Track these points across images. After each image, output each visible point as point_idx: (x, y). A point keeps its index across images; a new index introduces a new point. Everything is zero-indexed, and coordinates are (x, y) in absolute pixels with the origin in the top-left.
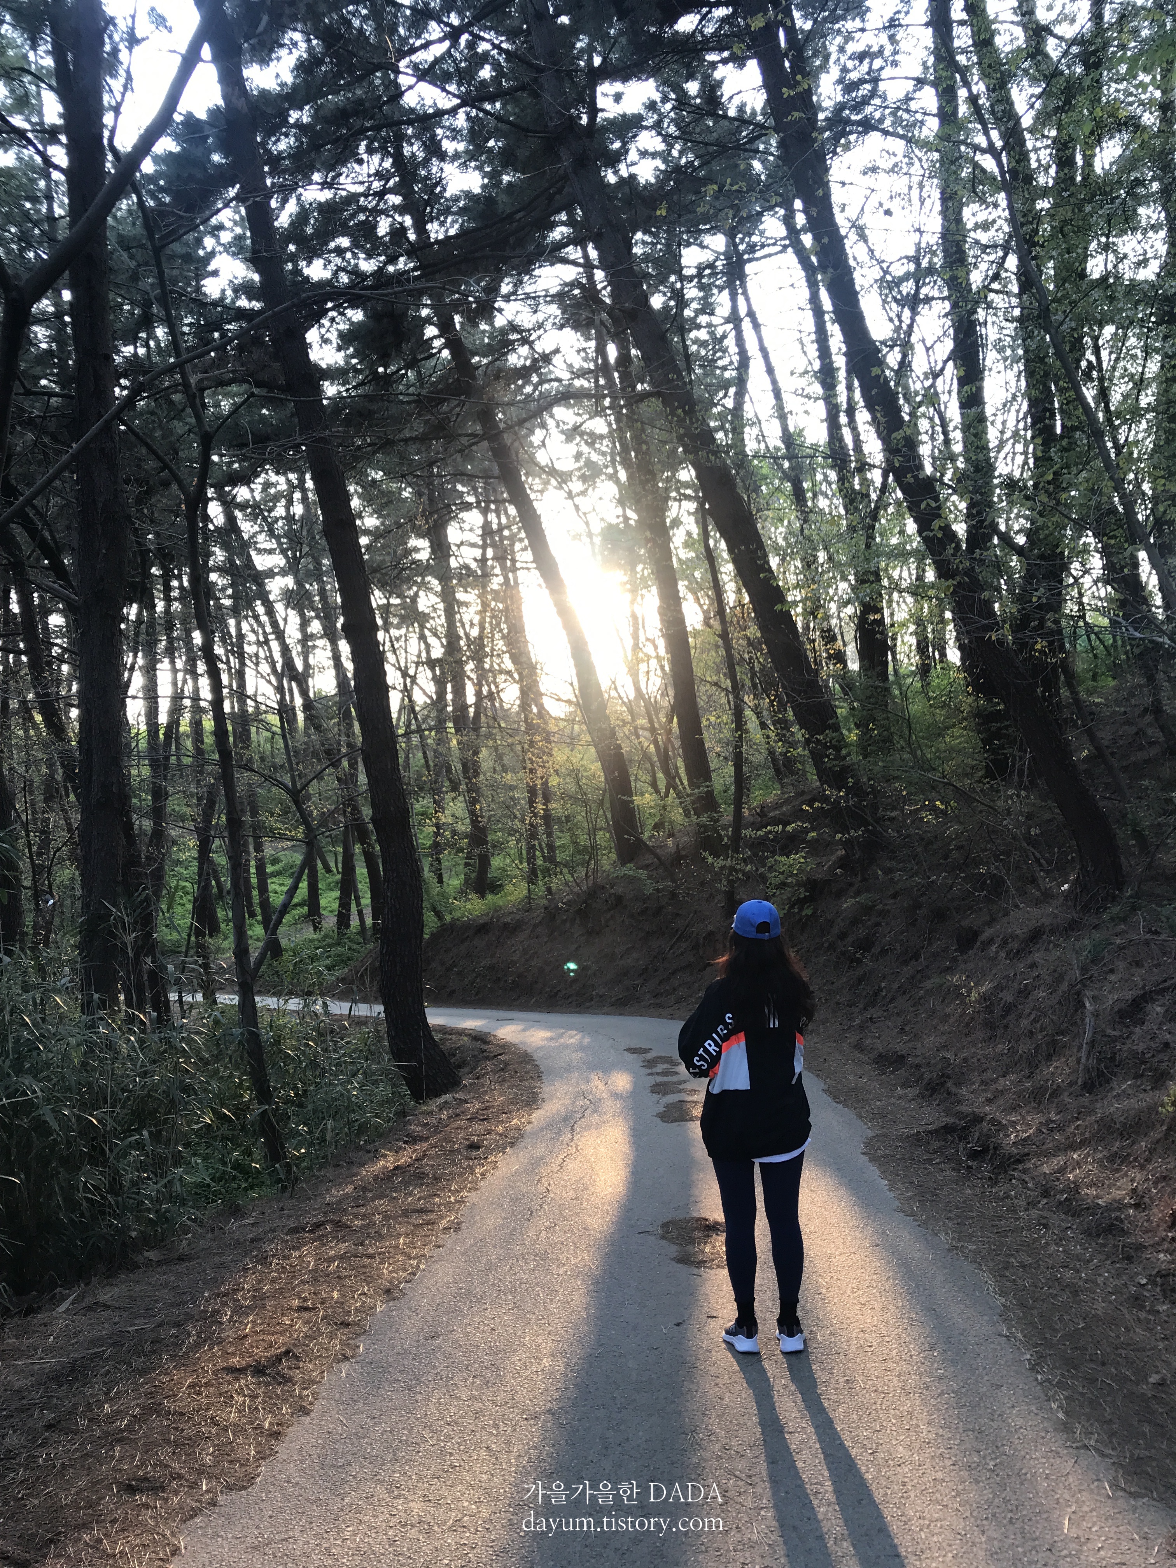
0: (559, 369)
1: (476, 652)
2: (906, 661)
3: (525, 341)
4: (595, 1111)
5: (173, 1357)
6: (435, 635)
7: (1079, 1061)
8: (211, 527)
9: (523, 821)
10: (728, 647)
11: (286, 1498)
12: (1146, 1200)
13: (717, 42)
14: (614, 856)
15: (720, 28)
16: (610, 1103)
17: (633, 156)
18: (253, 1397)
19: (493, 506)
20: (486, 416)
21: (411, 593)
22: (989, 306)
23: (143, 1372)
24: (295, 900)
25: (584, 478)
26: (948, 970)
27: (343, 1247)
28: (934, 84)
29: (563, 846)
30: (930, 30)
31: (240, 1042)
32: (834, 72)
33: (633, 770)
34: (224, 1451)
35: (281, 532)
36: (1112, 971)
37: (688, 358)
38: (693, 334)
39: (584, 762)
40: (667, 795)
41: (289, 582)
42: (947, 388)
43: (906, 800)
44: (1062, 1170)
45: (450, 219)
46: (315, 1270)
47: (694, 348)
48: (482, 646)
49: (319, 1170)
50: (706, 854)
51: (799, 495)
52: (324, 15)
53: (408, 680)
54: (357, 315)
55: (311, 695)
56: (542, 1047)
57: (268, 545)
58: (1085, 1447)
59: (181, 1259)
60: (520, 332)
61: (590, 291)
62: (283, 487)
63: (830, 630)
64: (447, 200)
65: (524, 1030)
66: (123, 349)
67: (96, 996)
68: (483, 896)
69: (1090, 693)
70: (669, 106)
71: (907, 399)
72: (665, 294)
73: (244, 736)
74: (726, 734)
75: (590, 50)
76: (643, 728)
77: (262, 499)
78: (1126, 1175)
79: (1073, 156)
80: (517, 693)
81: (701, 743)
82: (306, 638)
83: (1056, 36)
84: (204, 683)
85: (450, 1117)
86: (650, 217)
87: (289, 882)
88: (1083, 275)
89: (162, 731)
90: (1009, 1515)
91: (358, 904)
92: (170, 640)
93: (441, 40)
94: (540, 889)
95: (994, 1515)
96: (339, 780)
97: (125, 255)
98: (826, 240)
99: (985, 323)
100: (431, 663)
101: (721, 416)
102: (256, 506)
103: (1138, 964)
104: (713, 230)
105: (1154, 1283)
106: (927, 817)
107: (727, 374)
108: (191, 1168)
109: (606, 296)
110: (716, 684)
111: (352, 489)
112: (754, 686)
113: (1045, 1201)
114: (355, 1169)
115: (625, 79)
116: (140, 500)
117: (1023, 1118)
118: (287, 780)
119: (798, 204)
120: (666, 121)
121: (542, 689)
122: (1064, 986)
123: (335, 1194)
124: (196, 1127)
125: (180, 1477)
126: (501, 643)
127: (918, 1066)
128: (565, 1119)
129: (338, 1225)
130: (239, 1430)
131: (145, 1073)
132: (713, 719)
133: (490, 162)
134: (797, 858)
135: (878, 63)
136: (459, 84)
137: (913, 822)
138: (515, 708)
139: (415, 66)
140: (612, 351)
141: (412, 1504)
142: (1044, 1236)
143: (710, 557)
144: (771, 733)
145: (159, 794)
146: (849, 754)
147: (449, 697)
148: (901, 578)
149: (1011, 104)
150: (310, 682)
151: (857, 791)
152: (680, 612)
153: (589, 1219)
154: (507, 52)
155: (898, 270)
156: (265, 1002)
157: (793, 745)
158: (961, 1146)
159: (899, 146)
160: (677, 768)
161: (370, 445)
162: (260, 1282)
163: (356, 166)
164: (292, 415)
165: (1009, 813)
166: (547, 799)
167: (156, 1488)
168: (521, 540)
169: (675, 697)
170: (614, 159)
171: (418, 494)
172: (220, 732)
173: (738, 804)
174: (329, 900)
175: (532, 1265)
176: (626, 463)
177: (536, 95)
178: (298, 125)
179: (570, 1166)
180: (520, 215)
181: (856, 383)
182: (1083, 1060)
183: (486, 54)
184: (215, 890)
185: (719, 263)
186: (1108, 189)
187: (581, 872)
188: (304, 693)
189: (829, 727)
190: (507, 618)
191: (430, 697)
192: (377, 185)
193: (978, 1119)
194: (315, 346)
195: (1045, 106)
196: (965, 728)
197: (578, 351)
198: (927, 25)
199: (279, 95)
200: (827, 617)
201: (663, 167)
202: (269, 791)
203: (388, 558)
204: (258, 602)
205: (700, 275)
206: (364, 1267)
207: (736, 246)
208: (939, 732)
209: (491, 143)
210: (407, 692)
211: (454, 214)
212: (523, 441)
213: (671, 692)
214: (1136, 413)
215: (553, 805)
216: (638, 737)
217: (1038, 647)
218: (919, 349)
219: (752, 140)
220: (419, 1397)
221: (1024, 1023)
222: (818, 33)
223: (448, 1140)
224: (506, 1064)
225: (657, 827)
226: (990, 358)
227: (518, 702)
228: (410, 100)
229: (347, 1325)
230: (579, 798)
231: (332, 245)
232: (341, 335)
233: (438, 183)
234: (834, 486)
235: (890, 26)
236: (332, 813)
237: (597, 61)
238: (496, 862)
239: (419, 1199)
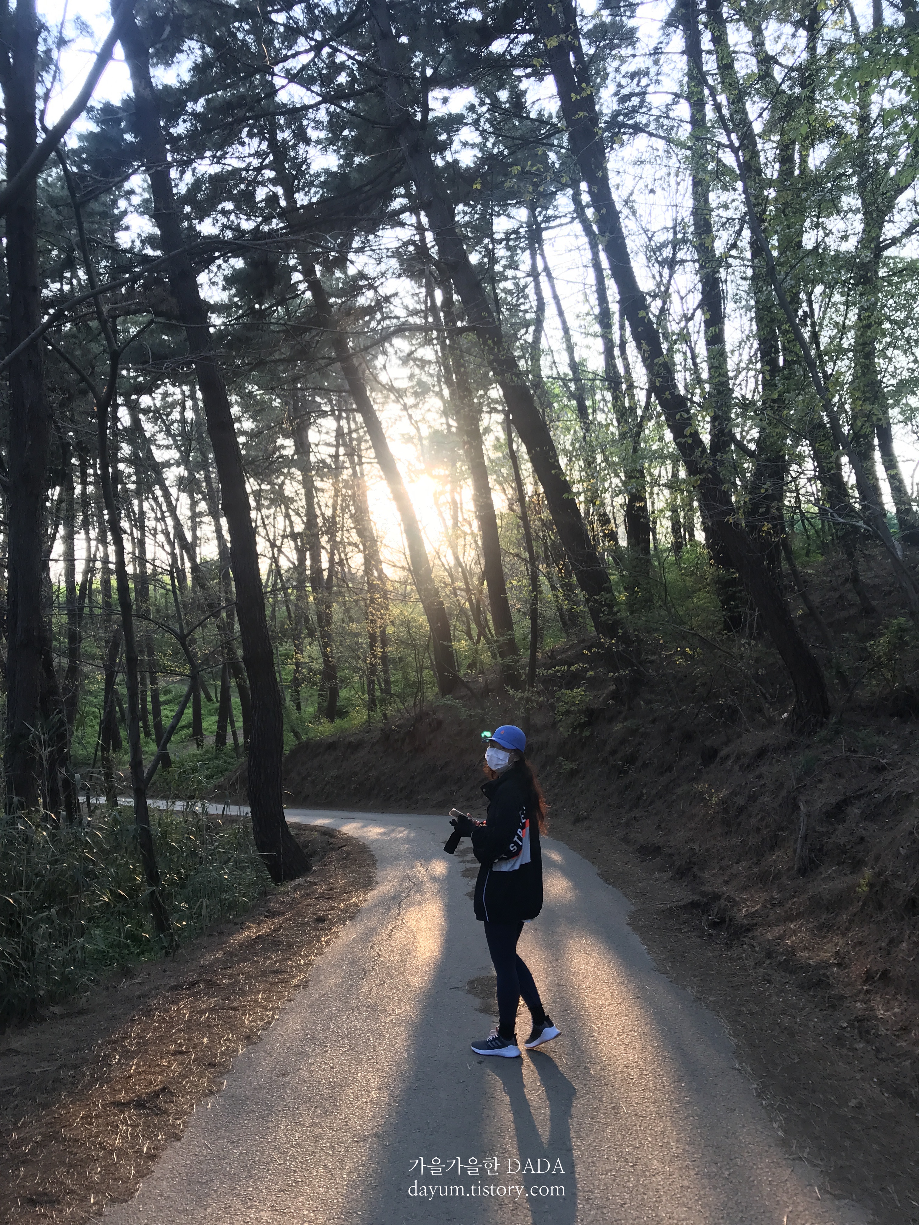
0: (397, 309)
1: (329, 528)
2: (663, 539)
3: (371, 287)
4: (417, 891)
5: (70, 1094)
6: (298, 514)
7: (795, 851)
8: (120, 427)
9: (365, 661)
10: (527, 526)
11: (160, 1209)
12: (847, 960)
13: (522, 61)
14: (436, 689)
15: (525, 50)
16: (429, 885)
17: (456, 145)
18: (135, 1126)
19: (344, 415)
20: (339, 344)
21: (279, 481)
22: (729, 266)
23: (45, 1106)
24: (182, 723)
25: (416, 394)
26: (695, 780)
27: (213, 1001)
28: (688, 99)
29: (397, 681)
30: (685, 57)
31: (134, 837)
32: (611, 87)
33: (453, 622)
34: (109, 1171)
35: (177, 432)
36: (820, 781)
37: (497, 302)
38: (502, 285)
39: (415, 616)
40: (479, 640)
41: (181, 471)
42: (696, 329)
43: (663, 647)
44: (782, 937)
45: (313, 190)
46: (190, 1021)
47: (503, 295)
48: (335, 523)
49: (196, 938)
50: (508, 688)
51: (582, 411)
52: (215, 29)
53: (276, 550)
54: (239, 263)
55: (198, 561)
56: (377, 840)
57: (165, 442)
58: (800, 1159)
59: (81, 1012)
60: (367, 279)
61: (422, 249)
62: (178, 397)
63: (605, 514)
64: (311, 176)
65: (363, 827)
66: (51, 285)
67: (16, 799)
68: (332, 721)
69: (804, 566)
70: (485, 108)
71: (666, 338)
72: (480, 253)
73: (142, 592)
74: (525, 594)
75: (424, 64)
76: (460, 589)
77: (162, 406)
78: (831, 940)
79: (793, 155)
80: (362, 561)
81: (505, 600)
82: (195, 516)
83: (781, 65)
84: (111, 549)
85: (302, 897)
86: (469, 193)
87: (177, 708)
88: (799, 245)
89: (77, 588)
90: (740, 1215)
91: (233, 726)
92: (86, 516)
93: (307, 51)
94: (378, 715)
95: (728, 1214)
96: (218, 627)
97: (54, 211)
98: (604, 211)
99: (726, 281)
100: (294, 536)
101: (522, 348)
102: (157, 411)
103: (840, 776)
104: (519, 204)
105: (852, 1026)
106: (680, 660)
107: (528, 316)
108: (91, 939)
109: (434, 252)
110: (517, 555)
111: (233, 398)
112: (547, 557)
113: (768, 962)
114: (224, 938)
115: (451, 87)
116: (63, 404)
117: (752, 896)
118: (176, 628)
119: (584, 186)
120: (482, 120)
121: (382, 558)
122: (784, 793)
123: (209, 957)
124: (96, 904)
125: (72, 1192)
126: (350, 521)
127: (671, 855)
128: (394, 898)
129: (210, 984)
130: (122, 1153)
131: (57, 861)
132: (514, 582)
133: (345, 147)
134: (579, 691)
135: (644, 81)
136: (321, 86)
137: (668, 664)
138: (360, 573)
139: (288, 72)
140: (439, 295)
141: (262, 1213)
142: (767, 990)
143: (513, 457)
144: (560, 595)
145: (74, 638)
146: (619, 611)
147: (308, 563)
148: (659, 476)
149: (746, 114)
150: (198, 550)
151: (625, 639)
152: (489, 498)
153: (411, 978)
154: (359, 62)
155: (661, 237)
156: (154, 804)
157: (577, 603)
158: (704, 918)
159: (661, 144)
160: (487, 621)
161: (248, 364)
162: (144, 1030)
163: (240, 148)
164: (186, 340)
165: (742, 658)
166: (384, 644)
167: (51, 1201)
168: (366, 441)
169: (486, 565)
170: (442, 147)
171: (285, 403)
172: (123, 588)
173: (534, 648)
174: (210, 723)
175: (365, 1015)
176: (449, 382)
177: (381, 95)
178: (194, 114)
179: (397, 935)
180: (368, 187)
181: (627, 324)
182: (798, 850)
183: (343, 64)
184: (118, 715)
185: (521, 230)
186: (819, 180)
187: (411, 701)
188: (192, 558)
189: (604, 589)
190: (354, 501)
191: (293, 563)
192: (256, 162)
193: (717, 897)
194: (206, 287)
195: (772, 116)
196: (708, 592)
197: (413, 295)
198: (683, 53)
199: (178, 90)
200: (602, 504)
201: (480, 155)
202: (163, 636)
203: (260, 454)
204: (157, 487)
205: (508, 239)
206: (230, 1017)
207: (535, 217)
208: (689, 594)
209: (346, 133)
210: (275, 560)
211: (316, 186)
212: (369, 364)
213: (482, 561)
214: (841, 351)
215: (389, 649)
216: (456, 596)
217: (765, 528)
218: (675, 298)
219: (549, 136)
220: (270, 1125)
221: (753, 821)
222: (599, 57)
223: (300, 915)
224: (348, 853)
225: (470, 666)
226: (729, 307)
227: (363, 568)
228: (282, 97)
229: (212, 1065)
230: (409, 642)
231: (220, 207)
232: (226, 278)
233: (303, 162)
234: (610, 405)
235: (655, 53)
236: (212, 653)
237: (429, 72)
238: (343, 693)
239: (276, 962)
